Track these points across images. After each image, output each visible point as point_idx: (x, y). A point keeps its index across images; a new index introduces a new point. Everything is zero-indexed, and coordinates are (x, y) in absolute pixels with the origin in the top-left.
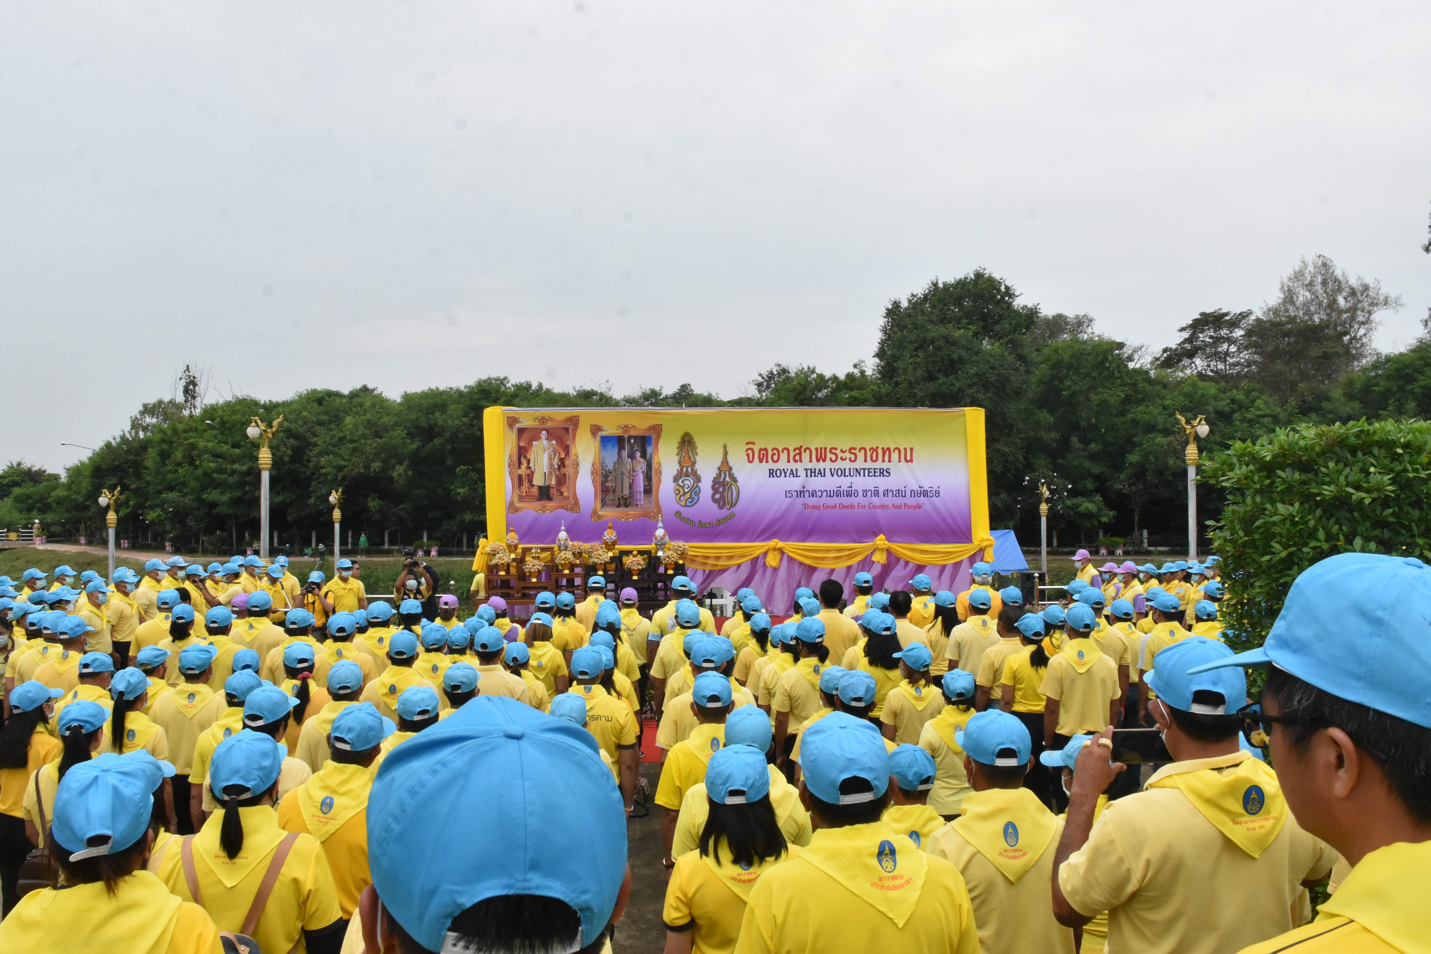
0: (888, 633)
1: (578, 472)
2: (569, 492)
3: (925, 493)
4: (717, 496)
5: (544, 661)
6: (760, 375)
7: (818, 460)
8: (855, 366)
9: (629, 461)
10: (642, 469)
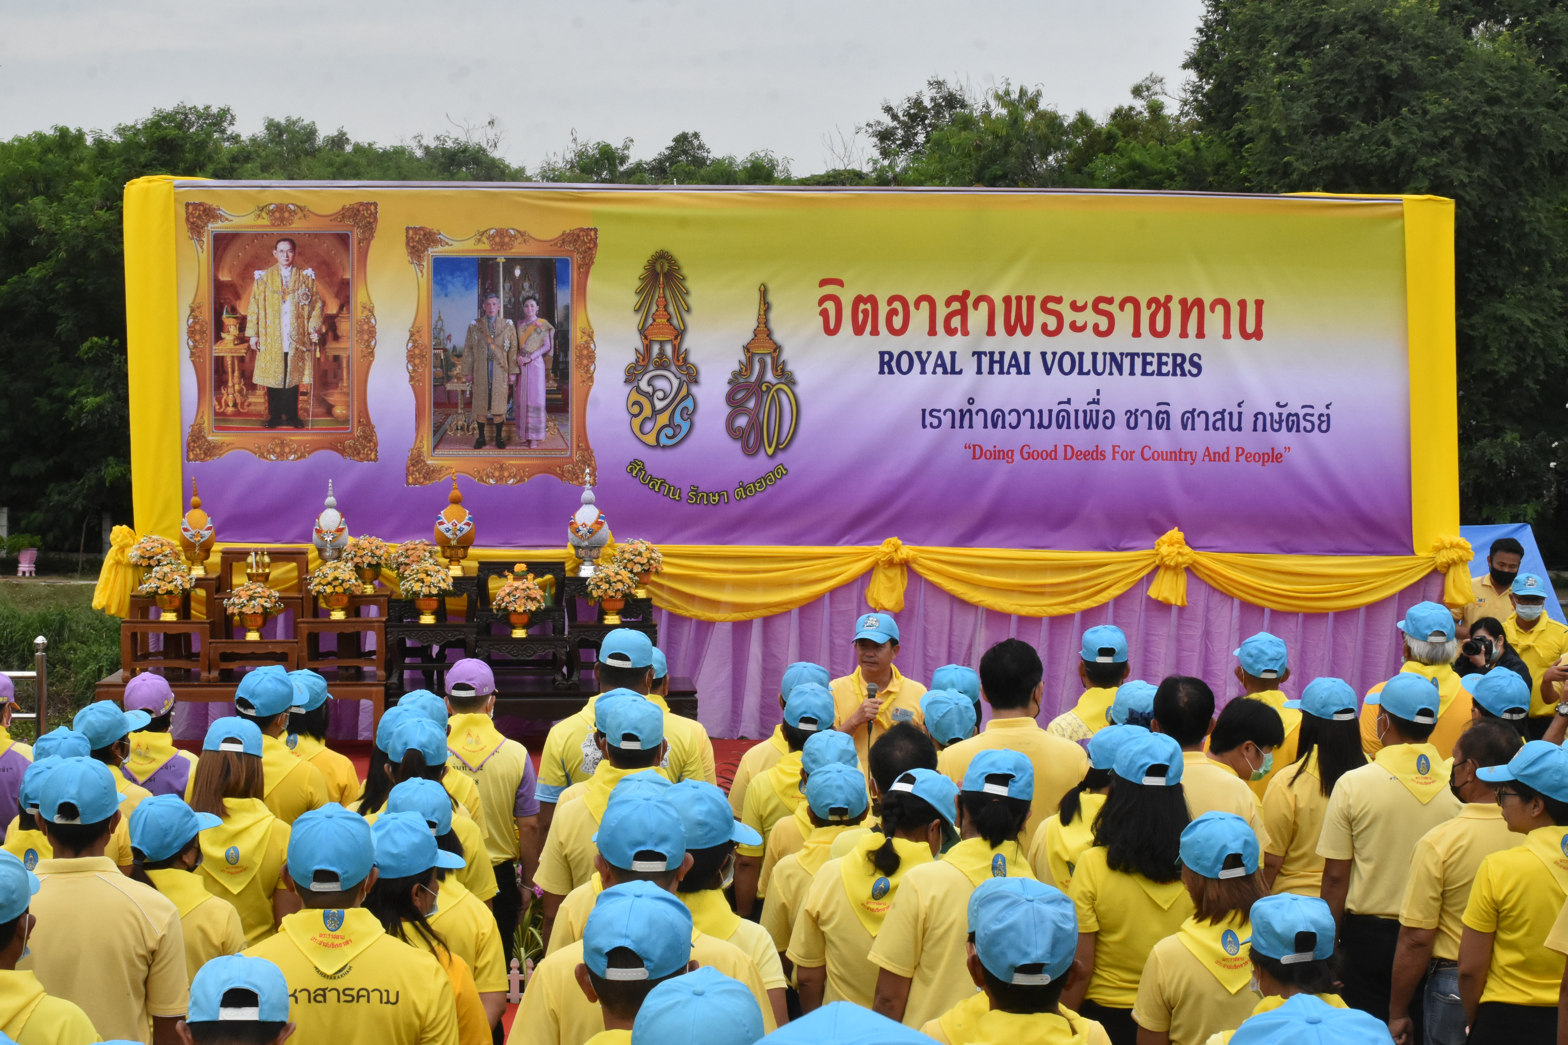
1: (372, 354)
2: (348, 405)
3: (1292, 423)
4: (742, 421)
5: (245, 847)
6: (888, 109)
8: (1137, 92)
9: (508, 324)
10: (543, 345)
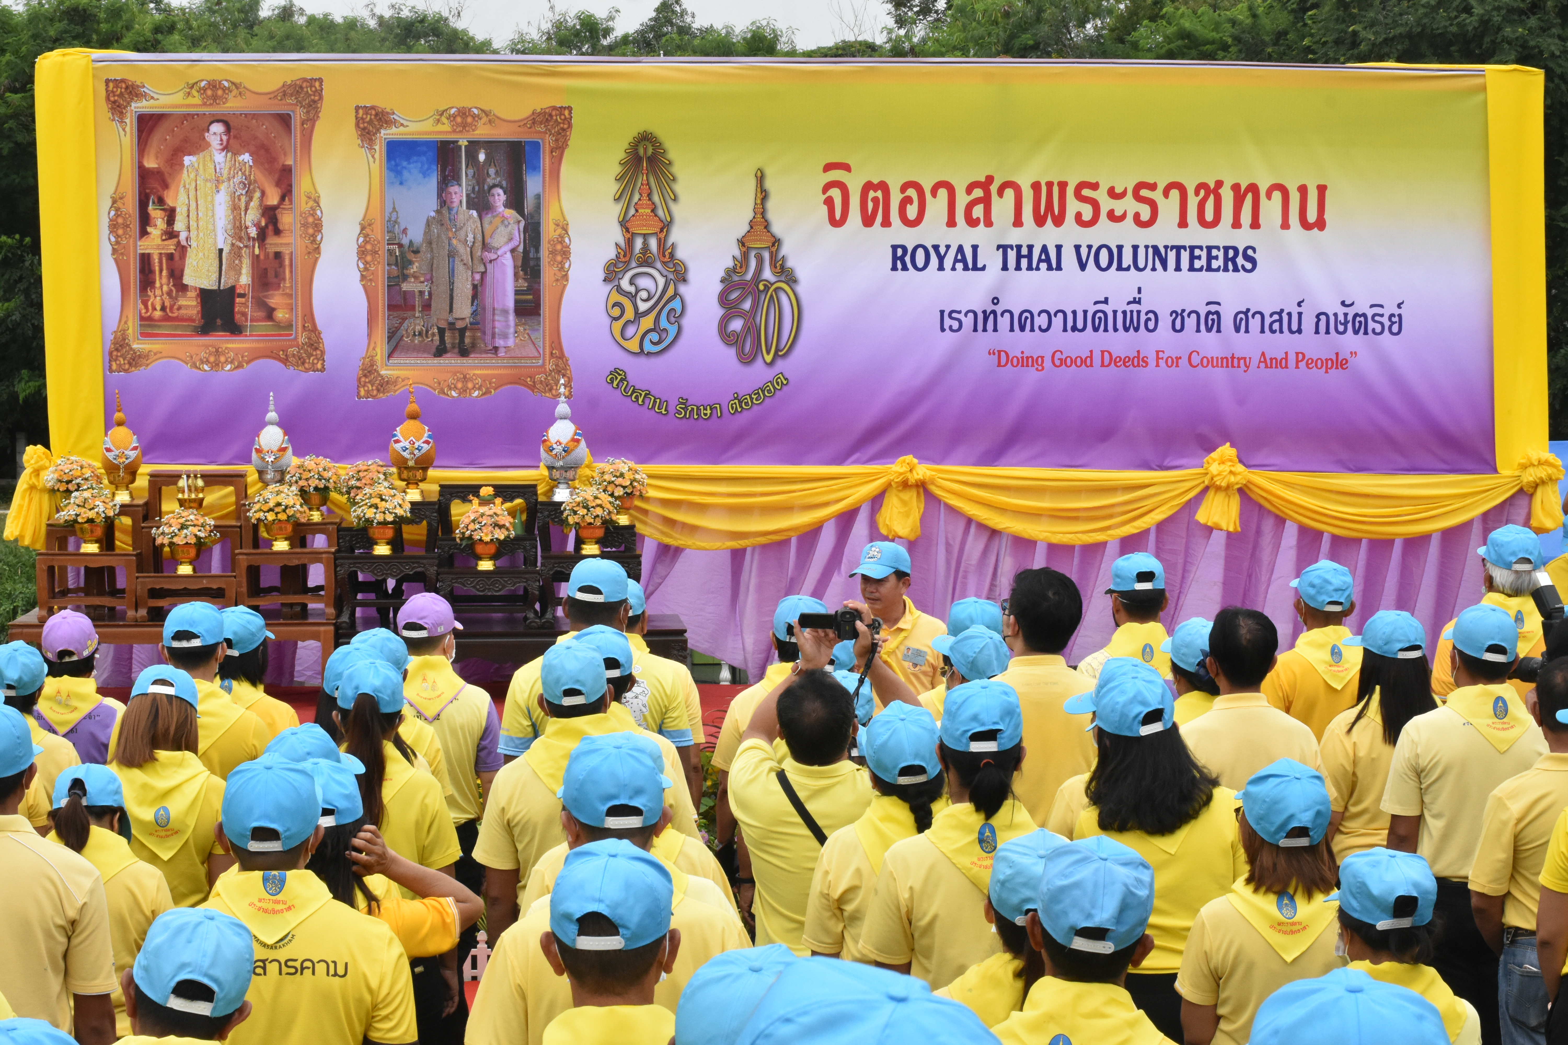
0: (1156, 728)
1: (317, 250)
2: (291, 307)
3: (1359, 324)
4: (736, 325)
5: (176, 807)
7: (1040, 221)
9: (471, 216)
10: (511, 239)
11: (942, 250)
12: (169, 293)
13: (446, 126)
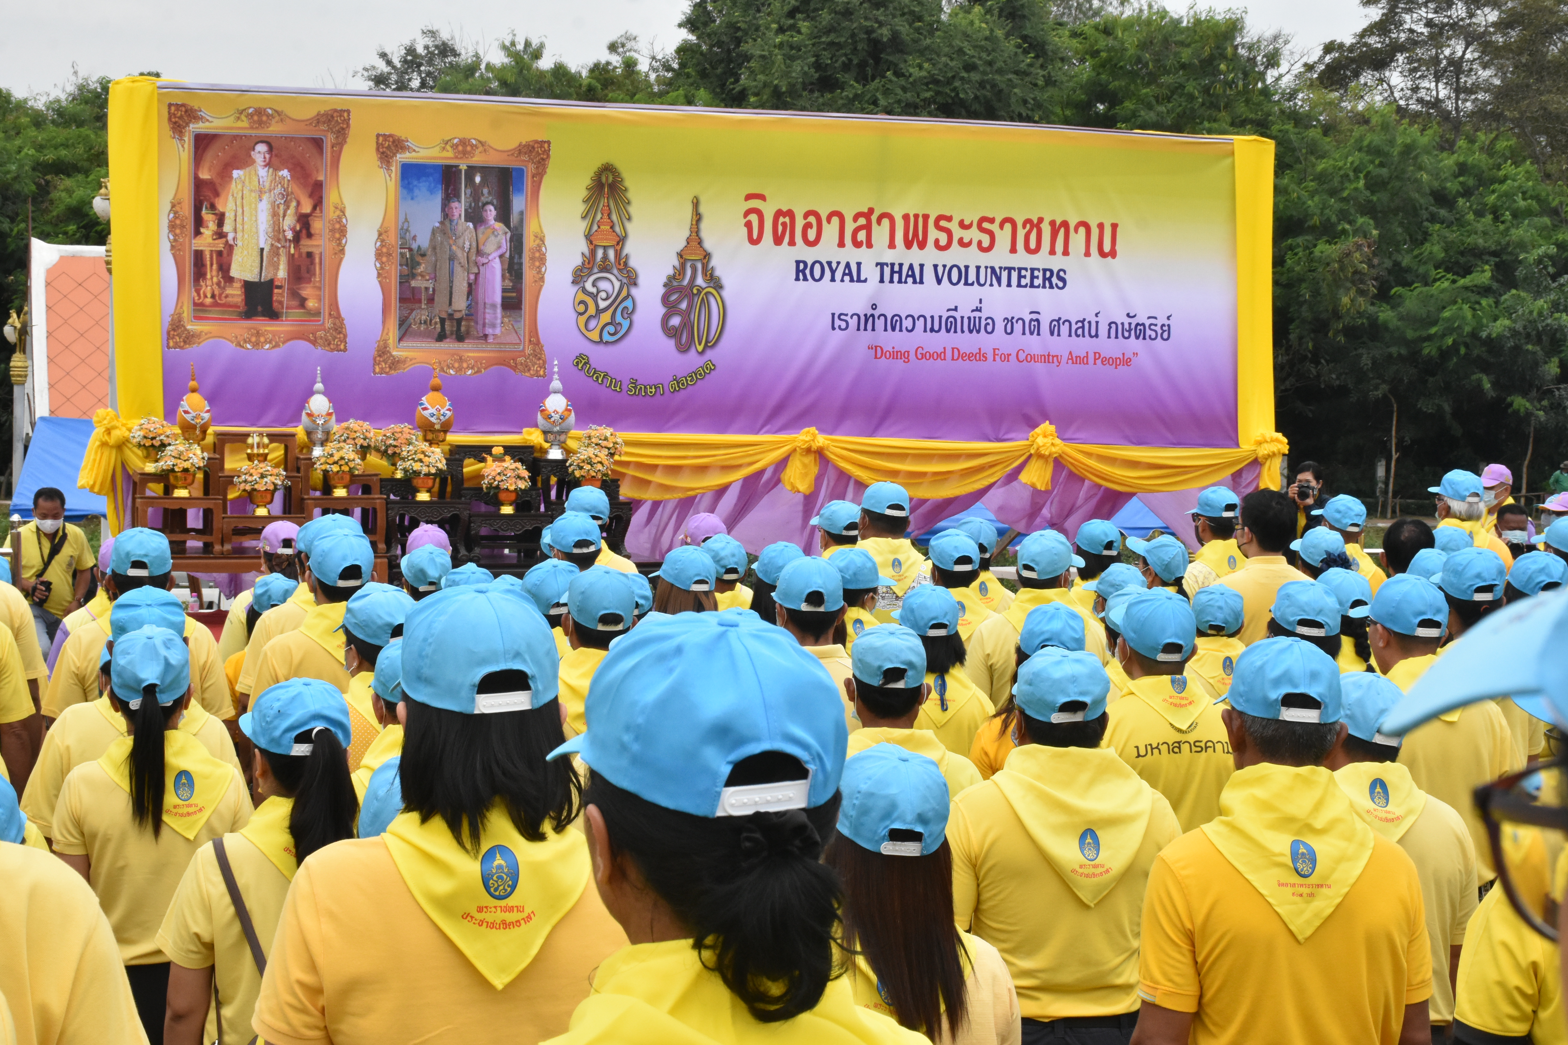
1: (342, 251)
3: (1140, 331)
4: (675, 321)
7: (908, 245)
9: (468, 227)
10: (499, 247)
11: (834, 266)
12: (218, 284)
13: (449, 153)
